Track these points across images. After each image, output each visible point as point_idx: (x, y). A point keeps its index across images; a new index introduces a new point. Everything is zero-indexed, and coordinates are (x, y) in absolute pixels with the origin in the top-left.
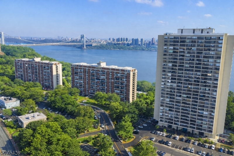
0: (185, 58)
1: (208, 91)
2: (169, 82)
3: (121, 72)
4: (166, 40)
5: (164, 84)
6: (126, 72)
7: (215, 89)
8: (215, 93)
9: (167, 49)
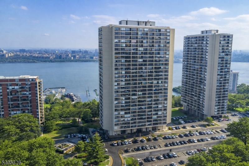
0: (138, 55)
1: (160, 84)
2: (123, 80)
3: (20, 83)
4: (117, 31)
5: (118, 83)
6: (29, 81)
7: (166, 81)
8: (166, 85)
9: (118, 43)
